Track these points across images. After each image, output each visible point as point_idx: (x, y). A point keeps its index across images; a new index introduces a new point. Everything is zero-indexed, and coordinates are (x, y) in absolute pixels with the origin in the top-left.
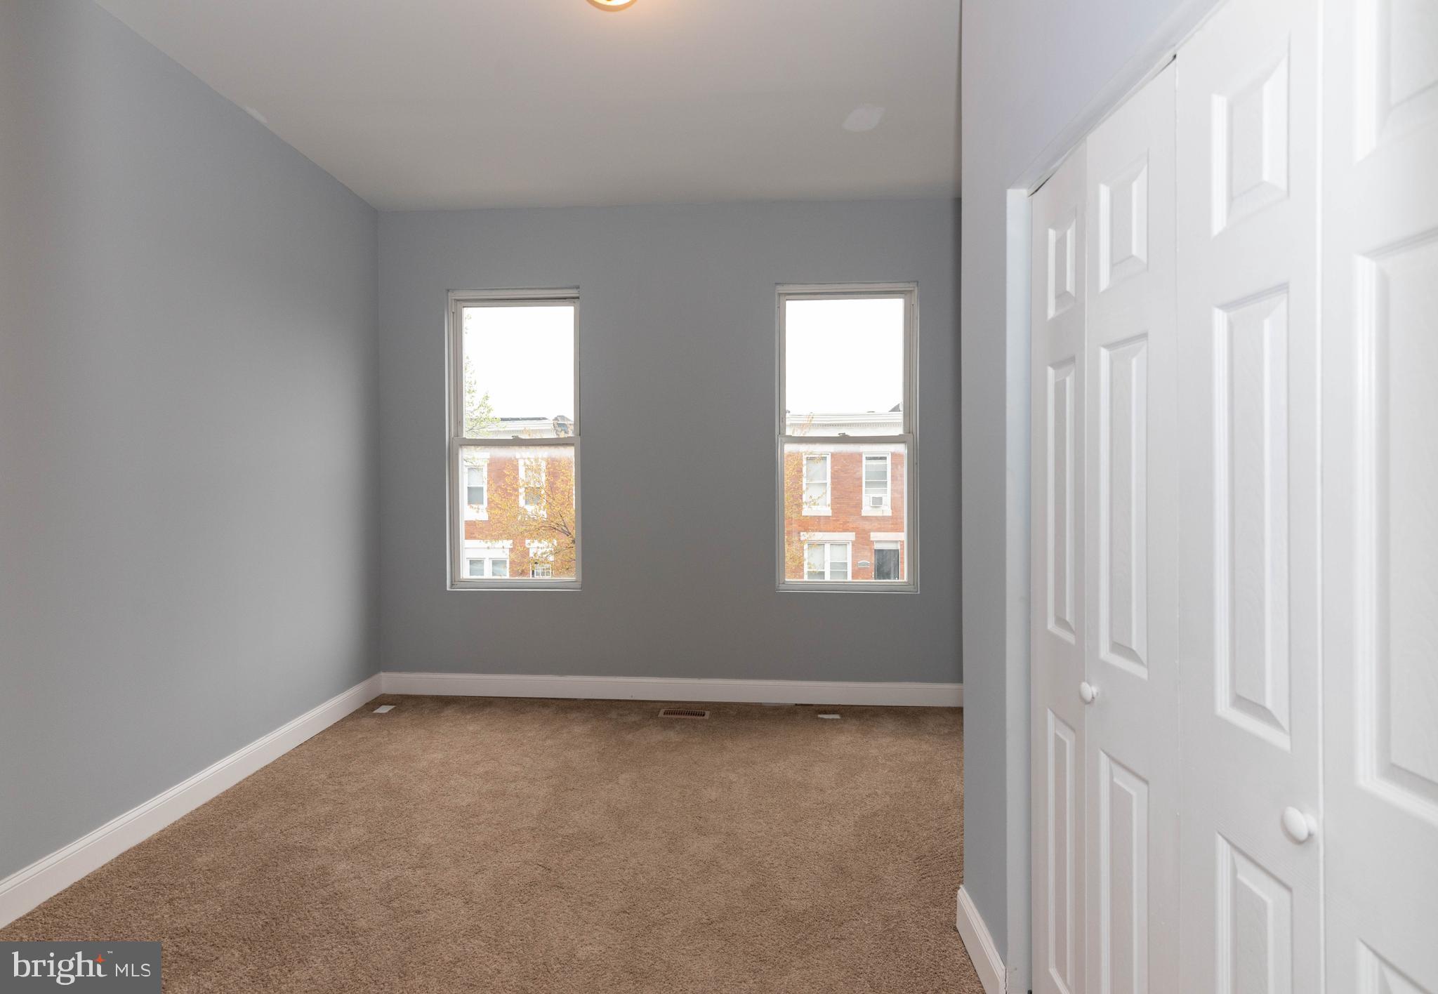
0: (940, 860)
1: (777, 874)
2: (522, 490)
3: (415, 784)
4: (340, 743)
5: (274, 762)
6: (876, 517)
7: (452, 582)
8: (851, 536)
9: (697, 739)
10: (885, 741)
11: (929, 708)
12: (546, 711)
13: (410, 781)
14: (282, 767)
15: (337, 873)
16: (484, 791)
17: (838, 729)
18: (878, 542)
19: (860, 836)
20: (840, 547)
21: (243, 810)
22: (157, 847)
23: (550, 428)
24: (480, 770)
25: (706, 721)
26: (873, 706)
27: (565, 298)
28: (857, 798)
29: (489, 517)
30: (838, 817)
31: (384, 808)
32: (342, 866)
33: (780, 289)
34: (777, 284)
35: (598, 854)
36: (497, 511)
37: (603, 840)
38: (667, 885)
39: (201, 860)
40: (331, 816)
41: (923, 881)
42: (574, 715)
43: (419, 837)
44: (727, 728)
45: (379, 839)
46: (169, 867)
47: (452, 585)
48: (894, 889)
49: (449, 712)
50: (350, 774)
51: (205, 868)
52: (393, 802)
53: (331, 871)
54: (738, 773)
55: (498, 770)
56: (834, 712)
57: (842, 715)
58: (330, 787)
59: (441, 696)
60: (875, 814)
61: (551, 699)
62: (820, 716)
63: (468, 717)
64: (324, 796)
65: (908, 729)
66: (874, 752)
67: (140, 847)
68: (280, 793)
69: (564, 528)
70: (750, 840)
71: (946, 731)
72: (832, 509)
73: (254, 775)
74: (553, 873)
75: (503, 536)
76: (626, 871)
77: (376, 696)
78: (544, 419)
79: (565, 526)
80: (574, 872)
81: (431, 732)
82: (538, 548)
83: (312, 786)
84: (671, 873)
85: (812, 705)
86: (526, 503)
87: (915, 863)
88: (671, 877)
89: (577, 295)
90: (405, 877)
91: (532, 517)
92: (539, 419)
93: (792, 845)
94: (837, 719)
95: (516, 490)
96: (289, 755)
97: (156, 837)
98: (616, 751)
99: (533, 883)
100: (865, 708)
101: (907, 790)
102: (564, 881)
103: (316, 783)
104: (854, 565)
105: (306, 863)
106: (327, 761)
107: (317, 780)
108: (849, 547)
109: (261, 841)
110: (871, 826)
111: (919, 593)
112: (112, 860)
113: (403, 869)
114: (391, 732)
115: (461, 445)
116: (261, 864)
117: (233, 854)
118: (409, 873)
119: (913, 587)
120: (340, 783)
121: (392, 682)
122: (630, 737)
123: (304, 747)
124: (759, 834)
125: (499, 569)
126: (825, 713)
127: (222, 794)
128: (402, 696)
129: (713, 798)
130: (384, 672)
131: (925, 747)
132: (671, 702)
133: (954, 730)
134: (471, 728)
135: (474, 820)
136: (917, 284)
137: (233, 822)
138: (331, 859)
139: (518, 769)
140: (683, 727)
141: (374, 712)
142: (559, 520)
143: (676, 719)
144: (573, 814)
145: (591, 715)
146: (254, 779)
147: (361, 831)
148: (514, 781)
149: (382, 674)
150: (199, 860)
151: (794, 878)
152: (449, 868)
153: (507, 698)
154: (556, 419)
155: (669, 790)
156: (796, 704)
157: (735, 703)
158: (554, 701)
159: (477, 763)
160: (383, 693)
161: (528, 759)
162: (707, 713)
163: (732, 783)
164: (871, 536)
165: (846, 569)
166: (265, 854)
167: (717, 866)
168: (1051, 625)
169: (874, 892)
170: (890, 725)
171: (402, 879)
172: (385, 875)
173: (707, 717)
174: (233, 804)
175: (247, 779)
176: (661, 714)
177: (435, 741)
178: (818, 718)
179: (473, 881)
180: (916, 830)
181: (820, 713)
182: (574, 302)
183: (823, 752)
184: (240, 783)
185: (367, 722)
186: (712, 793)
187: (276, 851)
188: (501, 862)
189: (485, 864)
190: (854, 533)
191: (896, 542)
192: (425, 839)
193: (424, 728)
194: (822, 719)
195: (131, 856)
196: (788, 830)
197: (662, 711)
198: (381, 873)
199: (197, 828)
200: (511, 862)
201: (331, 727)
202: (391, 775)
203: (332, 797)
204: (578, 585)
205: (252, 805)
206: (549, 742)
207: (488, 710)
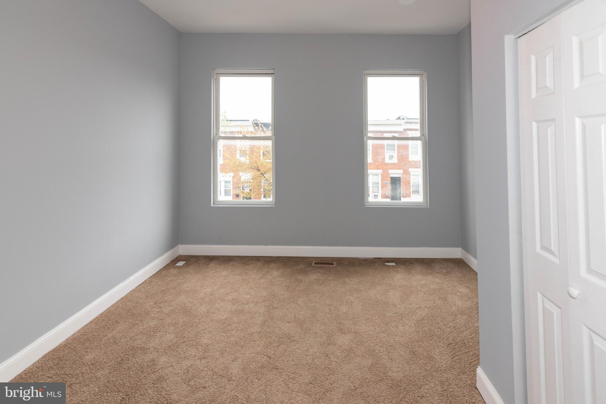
0: (460, 346)
1: (384, 357)
2: (238, 152)
3: (198, 307)
4: (159, 283)
5: (126, 296)
6: (391, 163)
7: (214, 202)
8: (380, 171)
9: (332, 278)
10: (419, 277)
11: (435, 259)
12: (259, 264)
13: (196, 305)
14: (131, 298)
15: (160, 363)
16: (233, 310)
17: (396, 270)
18: (391, 174)
19: (418, 332)
20: (376, 176)
21: (110, 325)
22: (64, 350)
23: (250, 124)
24: (230, 297)
25: (335, 267)
26: (409, 258)
27: (268, 74)
28: (413, 310)
29: (224, 163)
30: (406, 321)
31: (183, 321)
32: (163, 359)
33: (365, 72)
34: (364, 70)
35: (293, 347)
36: (228, 161)
37: (295, 339)
38: (330, 365)
39: (88, 357)
40: (156, 327)
41: (454, 359)
42: (272, 265)
43: (202, 339)
44: (345, 271)
45: (182, 341)
46: (70, 363)
47: (214, 203)
48: (442, 364)
49: (212, 265)
50: (165, 301)
51: (90, 363)
52: (188, 318)
53: (157, 363)
54: (354, 297)
55: (239, 298)
56: (392, 262)
57: (396, 263)
58: (155, 309)
59: (208, 256)
60: (423, 319)
61: (261, 256)
62: (387, 264)
63: (222, 267)
64: (152, 315)
65: (427, 270)
66: (415, 283)
67: (55, 350)
68: (130, 314)
69: (257, 168)
70: (366, 336)
71: (445, 271)
72: (372, 160)
73: (116, 303)
74: (272, 360)
75: (230, 172)
76: (309, 357)
77: (177, 256)
78: (248, 120)
79: (258, 167)
80: (282, 358)
81: (205, 276)
82: (246, 176)
83: (146, 309)
84: (331, 358)
85: (381, 258)
86: (240, 156)
87: (448, 348)
88: (331, 360)
89: (274, 72)
90: (196, 365)
91: (243, 163)
92: (246, 120)
93: (387, 338)
94: (394, 266)
95: (236, 151)
96: (134, 291)
97: (63, 344)
98: (295, 285)
99: (263, 367)
100: (406, 259)
101: (435, 305)
102: (278, 365)
103: (148, 307)
104: (382, 183)
105: (144, 357)
106: (153, 294)
107: (148, 306)
108: (380, 176)
109: (120, 344)
110: (423, 326)
111: (429, 207)
112: (39, 359)
113: (195, 360)
114: (185, 276)
115: (219, 139)
116: (120, 359)
117: (105, 353)
118: (198, 362)
119: (426, 204)
120: (160, 307)
121: (184, 249)
122: (300, 277)
123: (141, 286)
124: (370, 333)
125: (227, 185)
126: (388, 262)
127: (99, 315)
128: (189, 256)
129: (345, 311)
130: (181, 244)
131: (437, 280)
132: (317, 258)
133: (448, 271)
134: (224, 274)
135: (229, 328)
136: (426, 71)
137: (105, 333)
138: (157, 355)
139: (249, 297)
140: (324, 271)
141: (176, 265)
142: (255, 165)
143: (321, 267)
144: (278, 322)
145: (281, 265)
146: (116, 306)
147: (172, 336)
148: (247, 304)
149: (180, 245)
150: (87, 357)
151: (392, 359)
152: (219, 358)
153: (240, 256)
154: (254, 121)
155: (323, 307)
156: (374, 258)
157: (347, 258)
158: (262, 258)
159: (228, 294)
160: (180, 254)
161: (253, 291)
162: (335, 263)
163: (352, 302)
164: (389, 171)
165: (379, 185)
166: (122, 353)
167: (353, 352)
168: (538, 249)
169: (432, 367)
170: (418, 268)
171: (194, 366)
172: (186, 364)
173: (335, 265)
174: (105, 322)
175: (112, 306)
176: (313, 264)
177: (207, 281)
178: (386, 265)
179: (232, 366)
180: (444, 328)
181: (386, 262)
182: (272, 76)
183: (392, 284)
184: (109, 308)
185: (173, 271)
186: (344, 309)
187: (128, 350)
188: (245, 354)
189: (237, 355)
190: (382, 170)
191: (400, 174)
192: (205, 340)
193: (201, 274)
194: (388, 265)
195: (50, 356)
196: (383, 330)
197: (314, 262)
198: (184, 362)
199: (86, 337)
200: (250, 354)
201: (155, 274)
202: (186, 301)
203: (156, 316)
204: (274, 203)
205: (115, 322)
206: (262, 281)
207: (231, 263)
